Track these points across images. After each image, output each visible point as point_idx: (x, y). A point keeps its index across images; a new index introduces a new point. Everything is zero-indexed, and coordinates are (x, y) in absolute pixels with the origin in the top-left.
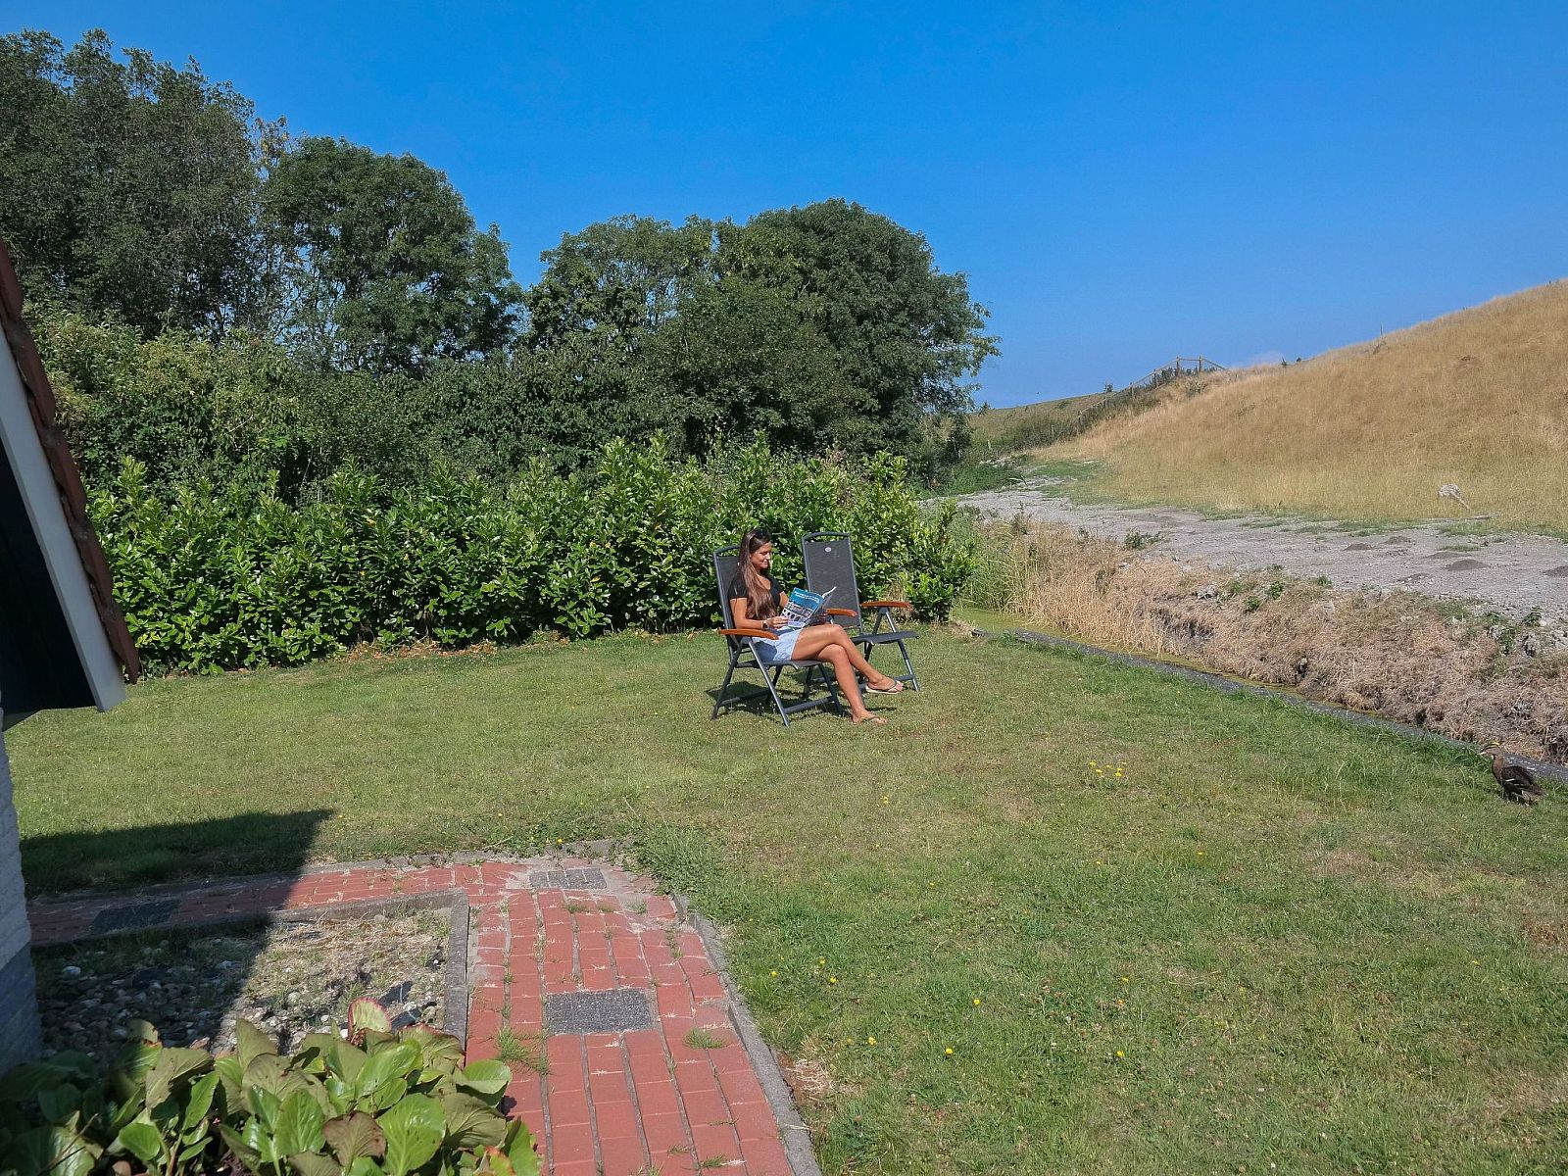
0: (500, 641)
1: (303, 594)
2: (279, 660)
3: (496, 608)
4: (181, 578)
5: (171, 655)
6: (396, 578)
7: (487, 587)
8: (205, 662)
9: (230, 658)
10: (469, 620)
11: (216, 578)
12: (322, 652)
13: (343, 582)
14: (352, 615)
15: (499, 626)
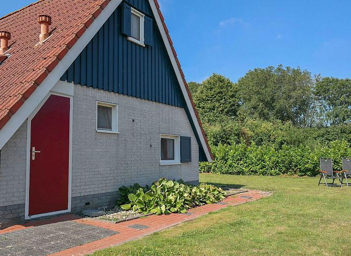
0: (309, 175)
1: (275, 164)
2: (271, 175)
3: (308, 170)
4: (258, 160)
5: (256, 172)
6: (291, 162)
7: (306, 166)
8: (260, 174)
9: (264, 174)
10: (303, 172)
11: (263, 161)
12: (278, 174)
13: (283, 163)
14: (284, 169)
15: (308, 173)
